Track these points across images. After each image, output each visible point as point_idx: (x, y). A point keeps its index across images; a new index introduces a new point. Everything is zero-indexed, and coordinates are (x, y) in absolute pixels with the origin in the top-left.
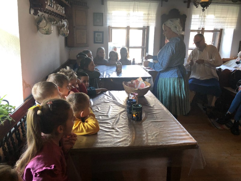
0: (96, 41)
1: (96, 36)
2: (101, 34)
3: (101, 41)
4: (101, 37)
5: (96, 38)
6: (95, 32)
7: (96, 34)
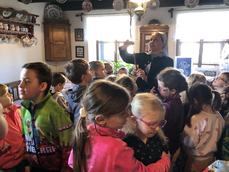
0: (78, 56)
1: (78, 51)
2: (82, 49)
3: (82, 55)
4: (82, 51)
5: (78, 52)
6: (77, 47)
7: (78, 48)
